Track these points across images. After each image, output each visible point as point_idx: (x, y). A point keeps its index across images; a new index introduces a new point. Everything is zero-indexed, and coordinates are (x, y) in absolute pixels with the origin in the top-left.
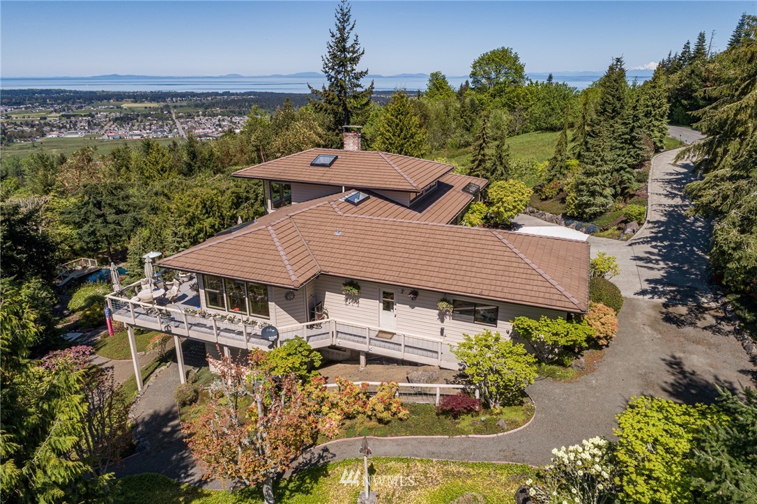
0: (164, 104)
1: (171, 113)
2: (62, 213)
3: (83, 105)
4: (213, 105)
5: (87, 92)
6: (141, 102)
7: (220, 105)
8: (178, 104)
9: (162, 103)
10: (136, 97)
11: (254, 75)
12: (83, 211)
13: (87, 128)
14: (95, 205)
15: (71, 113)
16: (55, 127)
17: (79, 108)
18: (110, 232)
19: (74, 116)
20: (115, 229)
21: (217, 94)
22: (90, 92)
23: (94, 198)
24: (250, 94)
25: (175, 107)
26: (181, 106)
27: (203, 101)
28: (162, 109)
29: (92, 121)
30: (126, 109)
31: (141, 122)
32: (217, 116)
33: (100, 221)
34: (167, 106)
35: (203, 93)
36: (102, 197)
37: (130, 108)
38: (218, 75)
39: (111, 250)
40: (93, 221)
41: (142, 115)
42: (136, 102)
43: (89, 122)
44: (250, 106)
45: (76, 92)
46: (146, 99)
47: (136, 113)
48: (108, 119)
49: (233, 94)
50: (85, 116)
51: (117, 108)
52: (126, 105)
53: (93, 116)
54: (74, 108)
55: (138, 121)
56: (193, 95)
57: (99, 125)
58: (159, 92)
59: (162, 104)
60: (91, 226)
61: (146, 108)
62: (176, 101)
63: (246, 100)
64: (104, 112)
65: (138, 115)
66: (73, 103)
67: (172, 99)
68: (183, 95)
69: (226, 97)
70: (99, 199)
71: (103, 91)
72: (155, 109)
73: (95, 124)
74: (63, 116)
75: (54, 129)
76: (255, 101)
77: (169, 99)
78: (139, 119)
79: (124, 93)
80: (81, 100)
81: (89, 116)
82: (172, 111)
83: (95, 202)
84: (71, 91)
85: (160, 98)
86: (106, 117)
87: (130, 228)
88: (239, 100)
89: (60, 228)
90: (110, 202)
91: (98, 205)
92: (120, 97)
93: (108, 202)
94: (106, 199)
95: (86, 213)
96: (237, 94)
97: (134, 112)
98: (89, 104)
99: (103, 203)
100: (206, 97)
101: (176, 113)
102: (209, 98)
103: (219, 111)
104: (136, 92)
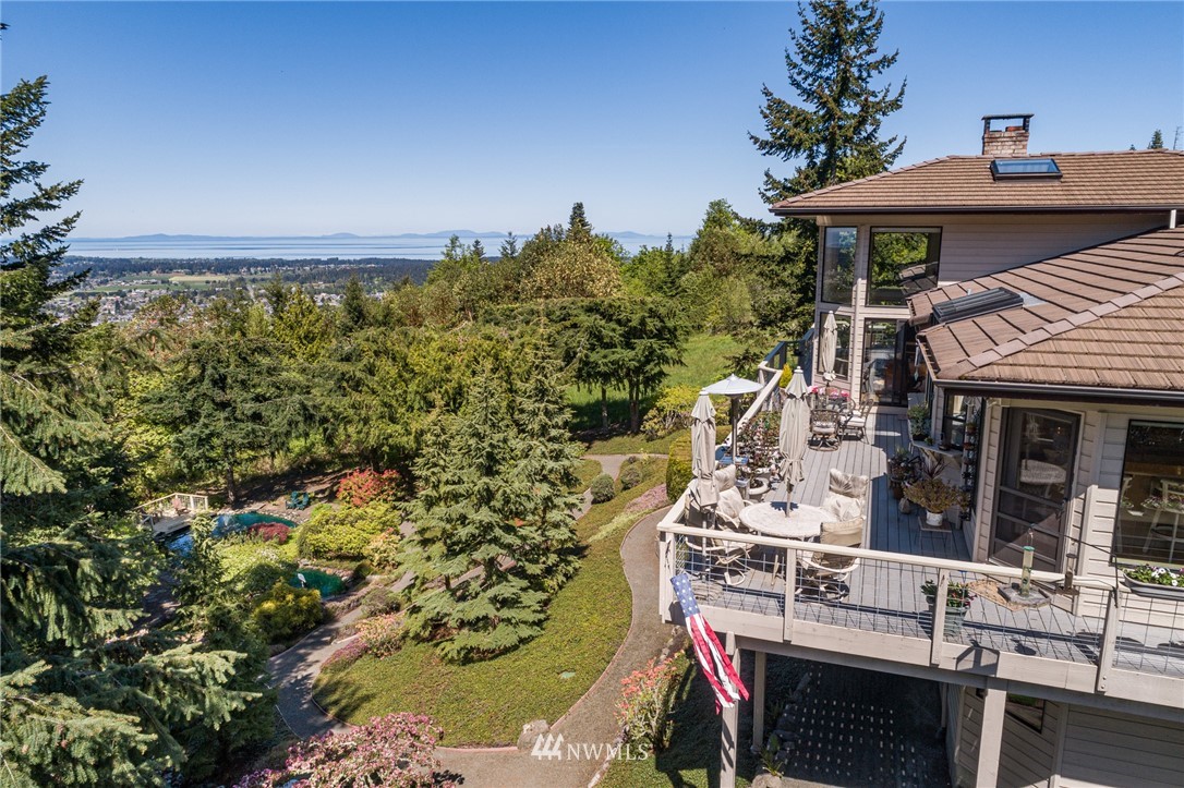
0: (238, 276)
1: (247, 289)
2: (145, 401)
3: (109, 279)
4: (313, 277)
5: (115, 260)
6: (201, 274)
7: (324, 277)
8: (259, 276)
9: (233, 275)
10: (193, 267)
11: (374, 234)
12: (189, 396)
13: (113, 312)
14: (215, 383)
15: (89, 290)
16: (62, 311)
17: (102, 283)
18: (243, 438)
19: (93, 294)
20: (254, 431)
21: (318, 262)
22: (121, 259)
23: (215, 368)
24: (369, 261)
25: (254, 281)
26: (263, 280)
27: (298, 272)
28: (232, 284)
29: (122, 302)
30: (176, 285)
31: (199, 303)
32: (320, 293)
33: (222, 415)
34: (242, 280)
35: (297, 261)
36: (228, 367)
37: (183, 283)
38: (320, 235)
39: (236, 476)
40: (209, 415)
41: (202, 292)
42: (193, 274)
43: (117, 304)
44: (372, 278)
45: (98, 260)
46: (209, 269)
47: (192, 290)
48: (147, 299)
49: (343, 262)
50: (111, 294)
51: (163, 282)
52: (175, 279)
53: (123, 295)
54: (94, 284)
55: (194, 302)
56: (282, 263)
57: (133, 307)
58: (228, 259)
59: (233, 277)
60: (206, 426)
61: (208, 282)
62: (256, 273)
63: (364, 270)
64: (142, 288)
65: (196, 293)
66: (93, 277)
67: (249, 270)
68: (266, 264)
69: (332, 266)
70: (222, 371)
71: (141, 258)
72: (222, 284)
73: (127, 307)
74: (76, 295)
75: (61, 314)
76: (379, 272)
77: (245, 269)
78: (197, 298)
79: (175, 261)
80: (106, 272)
81: (117, 294)
82: (249, 288)
83: (217, 376)
84: (90, 259)
85: (229, 268)
86: (145, 295)
87: (284, 430)
88: (353, 269)
89: (139, 430)
90: (243, 377)
91: (220, 382)
92: (168, 266)
93: (241, 377)
94: (234, 370)
95: (195, 399)
96: (349, 262)
97: (188, 288)
98: (118, 278)
99: (229, 381)
100: (302, 266)
101: (255, 289)
102: (307, 268)
103: (323, 286)
104: (193, 260)
